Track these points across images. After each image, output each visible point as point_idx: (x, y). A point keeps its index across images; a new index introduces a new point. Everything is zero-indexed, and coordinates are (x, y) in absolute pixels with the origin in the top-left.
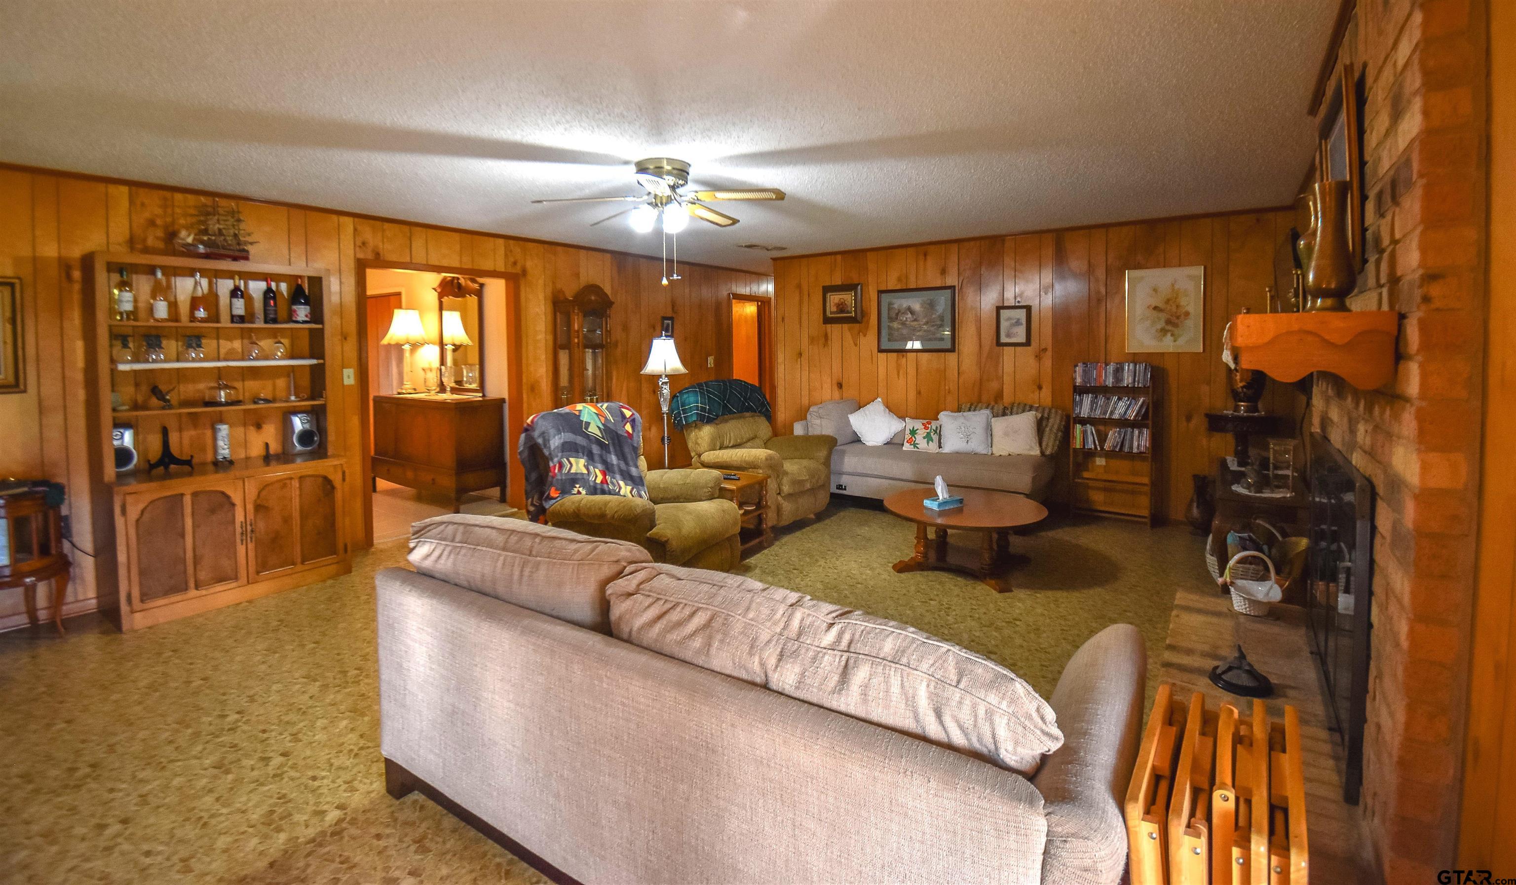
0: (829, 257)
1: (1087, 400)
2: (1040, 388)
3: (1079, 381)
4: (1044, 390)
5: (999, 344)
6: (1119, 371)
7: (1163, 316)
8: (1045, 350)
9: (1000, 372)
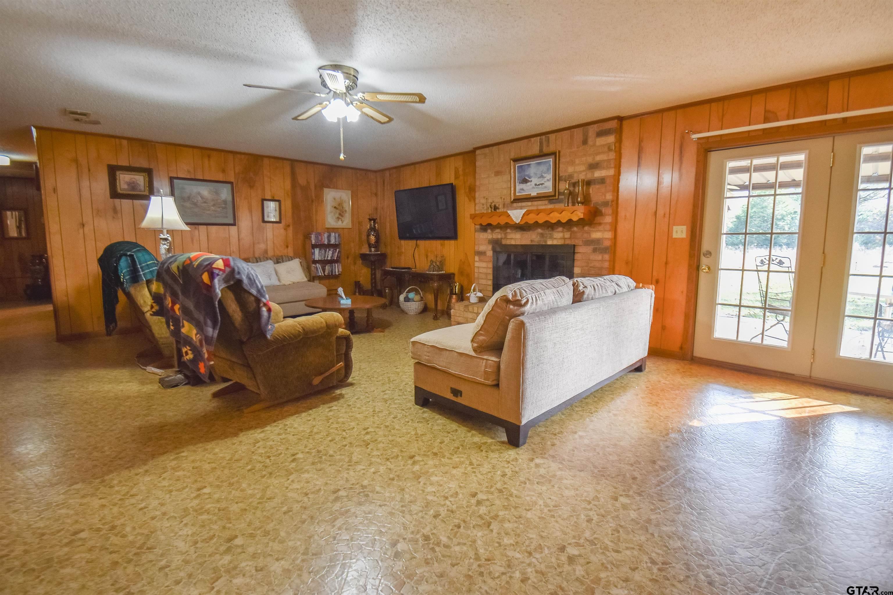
0: (113, 140)
1: (317, 251)
2: (287, 247)
3: (313, 242)
4: (289, 248)
5: (264, 221)
6: (329, 237)
7: (338, 211)
8: (289, 226)
9: (265, 238)
